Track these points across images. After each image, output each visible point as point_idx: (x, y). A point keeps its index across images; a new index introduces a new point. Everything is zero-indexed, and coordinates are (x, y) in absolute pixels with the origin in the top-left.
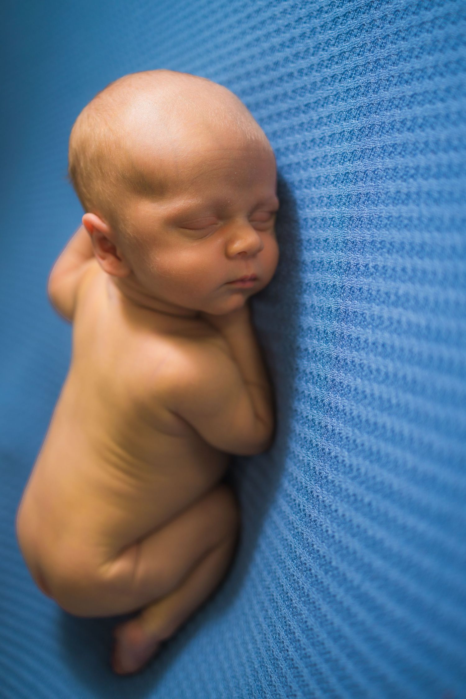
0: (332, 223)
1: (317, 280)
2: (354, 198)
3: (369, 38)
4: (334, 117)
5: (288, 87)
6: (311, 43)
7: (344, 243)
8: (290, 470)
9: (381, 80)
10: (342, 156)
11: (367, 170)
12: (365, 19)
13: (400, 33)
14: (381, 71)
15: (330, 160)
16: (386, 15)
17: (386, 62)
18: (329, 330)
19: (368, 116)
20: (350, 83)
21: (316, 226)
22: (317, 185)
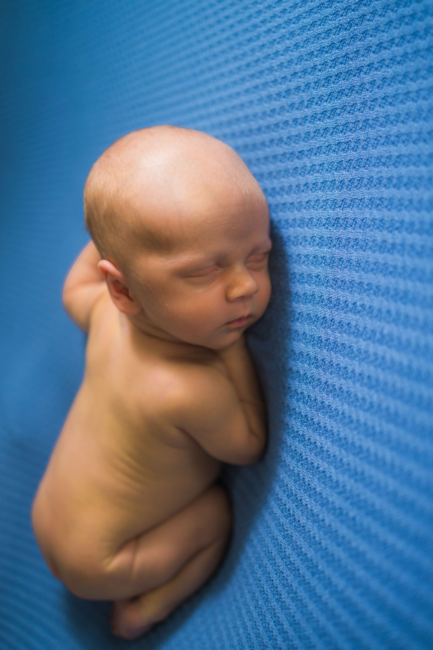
0: (324, 261)
1: (309, 311)
2: (344, 241)
3: (359, 99)
4: (326, 166)
5: (284, 133)
6: (305, 96)
7: (334, 280)
8: (281, 477)
9: (370, 138)
10: (333, 202)
11: (356, 218)
12: (356, 82)
13: (388, 99)
14: (370, 130)
15: (322, 204)
16: (375, 80)
17: (374, 122)
18: (319, 357)
19: (358, 169)
20: (340, 137)
21: (308, 262)
22: (309, 225)
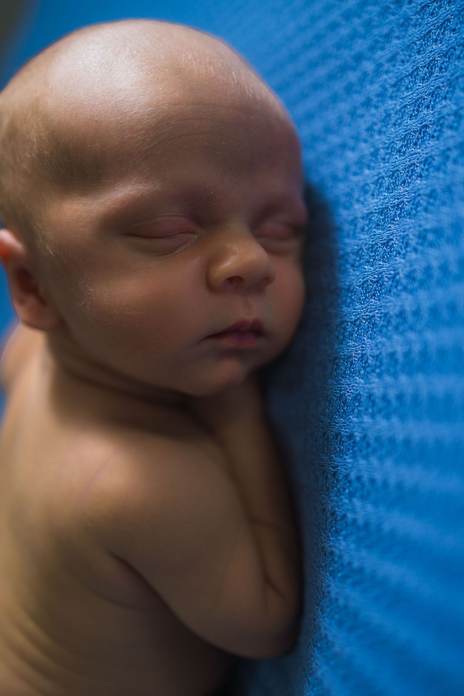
1: (371, 312)
2: (437, 161)
4: (400, 56)
7: (419, 237)
10: (415, 105)
21: (370, 225)
22: (372, 164)
